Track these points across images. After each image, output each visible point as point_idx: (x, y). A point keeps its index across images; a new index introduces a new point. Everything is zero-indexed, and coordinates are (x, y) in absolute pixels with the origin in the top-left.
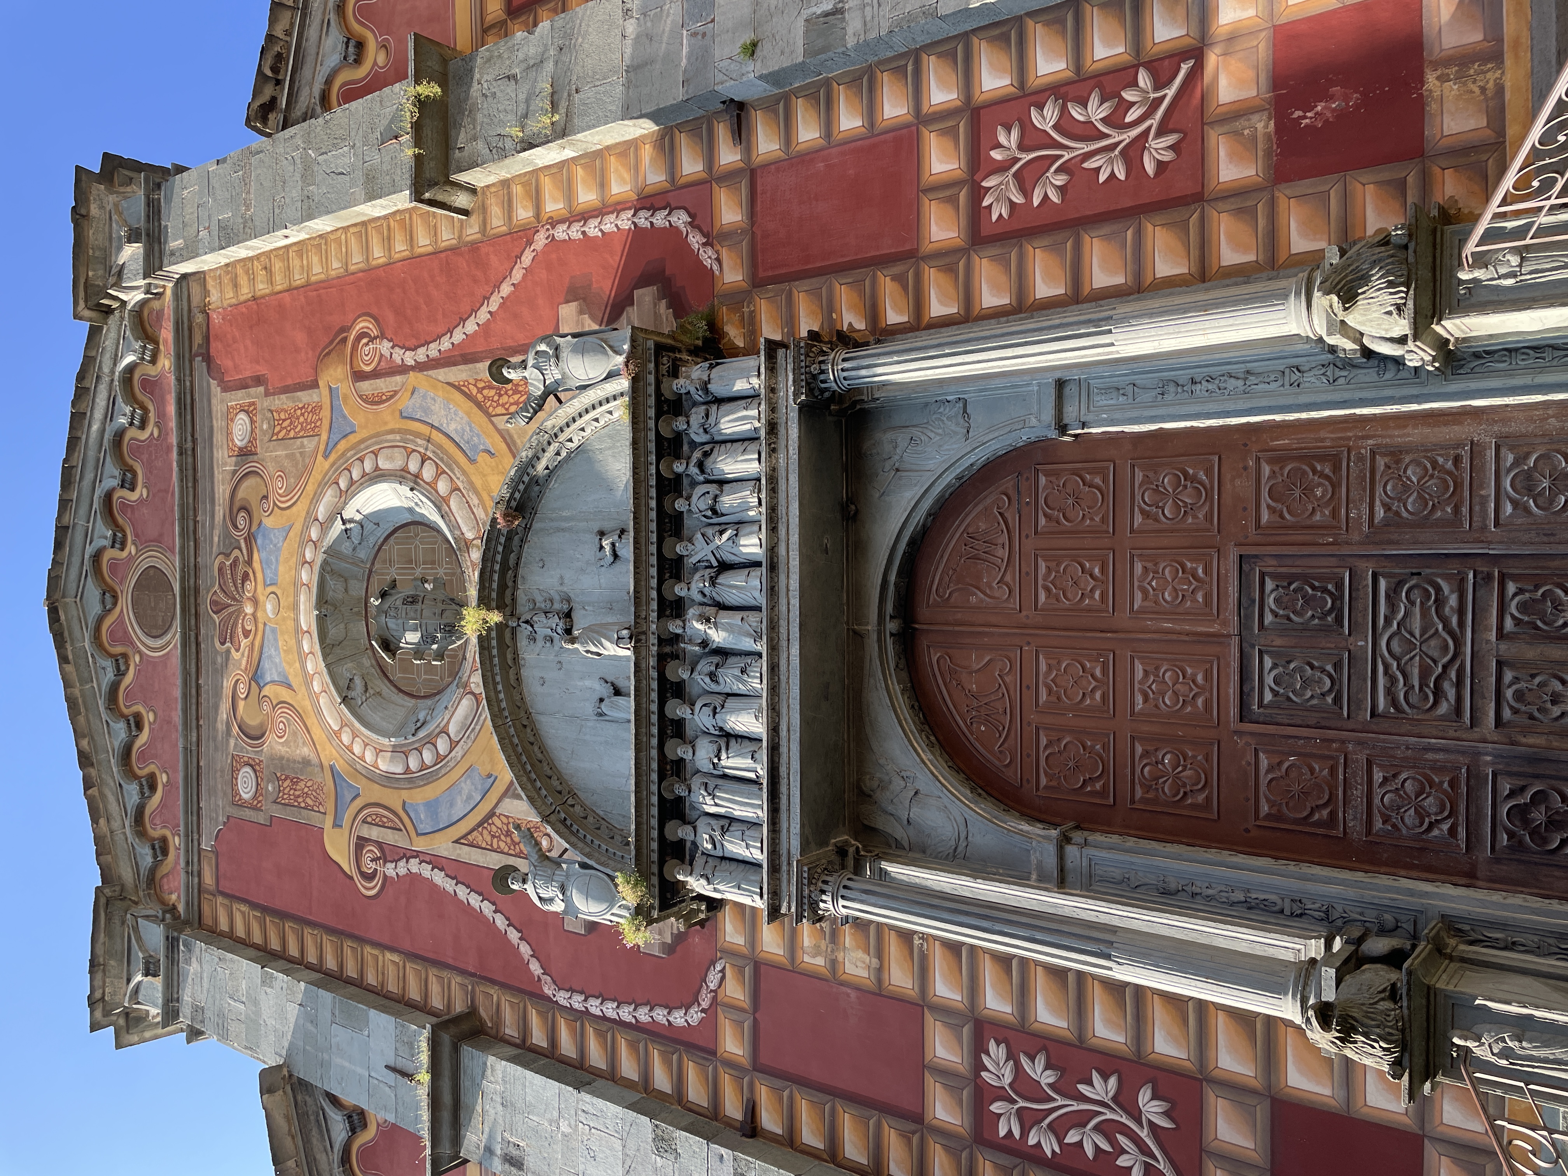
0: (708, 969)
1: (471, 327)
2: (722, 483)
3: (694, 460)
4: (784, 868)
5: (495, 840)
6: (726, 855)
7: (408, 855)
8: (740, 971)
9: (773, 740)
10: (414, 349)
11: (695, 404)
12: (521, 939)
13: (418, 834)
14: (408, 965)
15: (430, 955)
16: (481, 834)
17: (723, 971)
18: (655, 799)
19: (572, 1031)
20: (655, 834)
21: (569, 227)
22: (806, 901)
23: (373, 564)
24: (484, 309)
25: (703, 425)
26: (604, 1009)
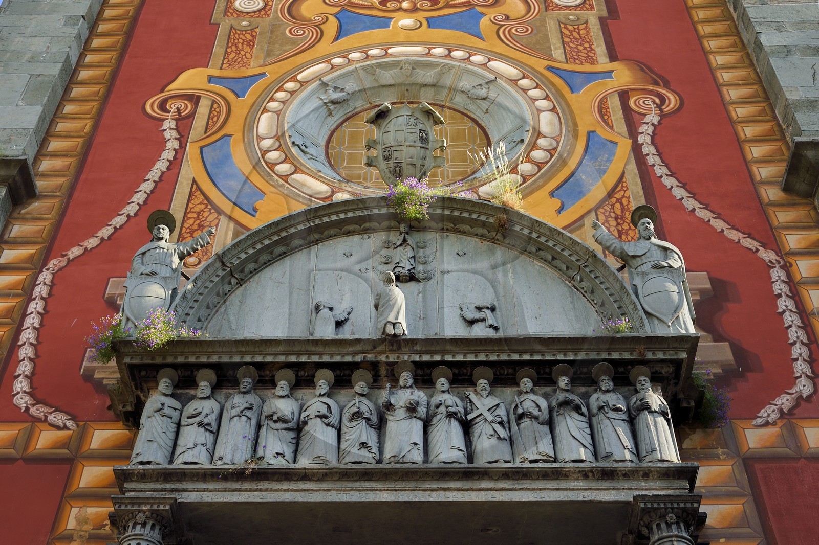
0: (67, 413)
1: (679, 193)
2: (550, 424)
3: (571, 397)
4: (169, 486)
5: (195, 215)
6: (182, 429)
7: (182, 139)
8: (65, 445)
9: (295, 474)
10: (653, 143)
11: (627, 399)
12: (102, 239)
13: (201, 148)
14: (81, 140)
15: (89, 159)
16: (201, 203)
17: (65, 427)
18: (237, 359)
19: (13, 286)
20: (204, 360)
21: (783, 281)
22: (136, 507)
23: (450, 108)
24: (697, 205)
25: (607, 405)
26: (32, 315)
